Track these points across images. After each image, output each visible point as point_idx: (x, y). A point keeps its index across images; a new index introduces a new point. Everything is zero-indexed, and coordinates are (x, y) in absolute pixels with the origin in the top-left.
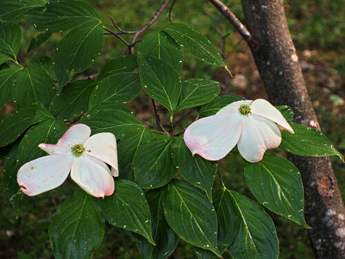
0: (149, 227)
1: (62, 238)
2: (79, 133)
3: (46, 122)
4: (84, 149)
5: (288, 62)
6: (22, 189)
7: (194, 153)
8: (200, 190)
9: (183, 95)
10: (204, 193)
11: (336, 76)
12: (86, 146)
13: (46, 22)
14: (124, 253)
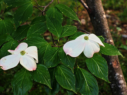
0: (50, 82)
1: (16, 86)
2: (23, 46)
3: (11, 41)
4: (25, 53)
5: (102, 18)
6: (1, 67)
7: (67, 54)
8: (69, 68)
9: (63, 32)
10: (70, 69)
11: (119, 20)
12: (26, 51)
13: (11, 3)
14: (39, 87)
